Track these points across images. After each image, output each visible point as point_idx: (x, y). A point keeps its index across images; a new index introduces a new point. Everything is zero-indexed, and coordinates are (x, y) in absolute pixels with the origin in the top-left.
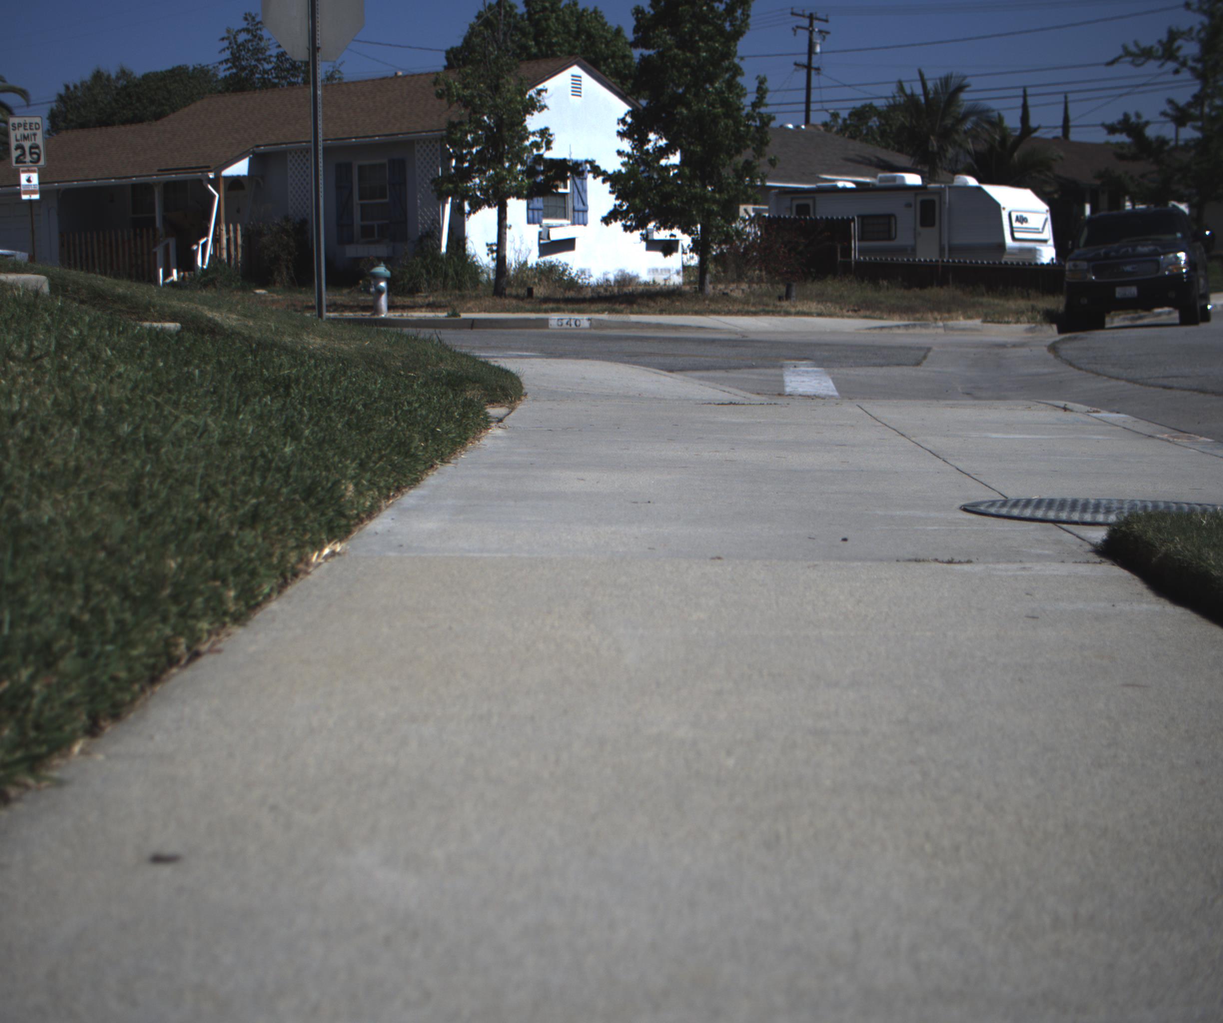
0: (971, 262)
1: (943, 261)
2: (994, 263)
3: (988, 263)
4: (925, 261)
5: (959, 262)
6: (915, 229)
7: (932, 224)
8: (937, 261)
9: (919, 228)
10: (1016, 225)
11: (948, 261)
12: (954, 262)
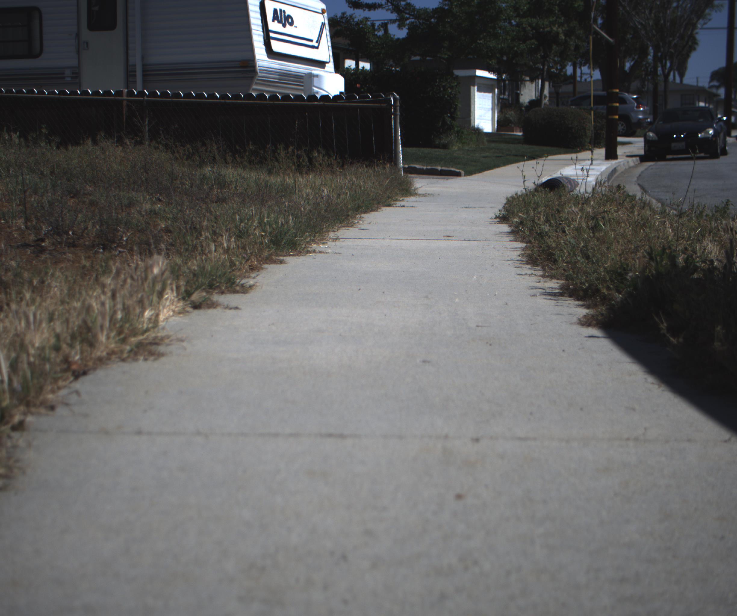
0: (188, 95)
1: (131, 93)
2: (236, 97)
3: (224, 97)
4: (96, 93)
5: (164, 94)
6: (78, 35)
7: (112, 26)
8: (119, 93)
9: (86, 34)
10: (273, 26)
11: (141, 94)
12: (153, 94)
